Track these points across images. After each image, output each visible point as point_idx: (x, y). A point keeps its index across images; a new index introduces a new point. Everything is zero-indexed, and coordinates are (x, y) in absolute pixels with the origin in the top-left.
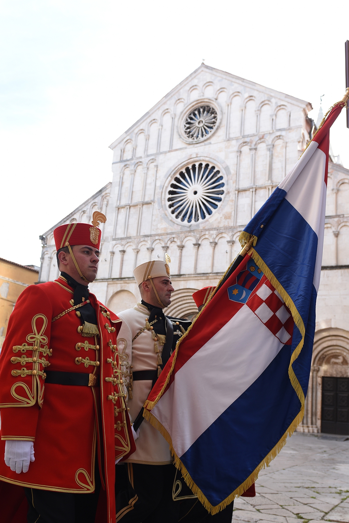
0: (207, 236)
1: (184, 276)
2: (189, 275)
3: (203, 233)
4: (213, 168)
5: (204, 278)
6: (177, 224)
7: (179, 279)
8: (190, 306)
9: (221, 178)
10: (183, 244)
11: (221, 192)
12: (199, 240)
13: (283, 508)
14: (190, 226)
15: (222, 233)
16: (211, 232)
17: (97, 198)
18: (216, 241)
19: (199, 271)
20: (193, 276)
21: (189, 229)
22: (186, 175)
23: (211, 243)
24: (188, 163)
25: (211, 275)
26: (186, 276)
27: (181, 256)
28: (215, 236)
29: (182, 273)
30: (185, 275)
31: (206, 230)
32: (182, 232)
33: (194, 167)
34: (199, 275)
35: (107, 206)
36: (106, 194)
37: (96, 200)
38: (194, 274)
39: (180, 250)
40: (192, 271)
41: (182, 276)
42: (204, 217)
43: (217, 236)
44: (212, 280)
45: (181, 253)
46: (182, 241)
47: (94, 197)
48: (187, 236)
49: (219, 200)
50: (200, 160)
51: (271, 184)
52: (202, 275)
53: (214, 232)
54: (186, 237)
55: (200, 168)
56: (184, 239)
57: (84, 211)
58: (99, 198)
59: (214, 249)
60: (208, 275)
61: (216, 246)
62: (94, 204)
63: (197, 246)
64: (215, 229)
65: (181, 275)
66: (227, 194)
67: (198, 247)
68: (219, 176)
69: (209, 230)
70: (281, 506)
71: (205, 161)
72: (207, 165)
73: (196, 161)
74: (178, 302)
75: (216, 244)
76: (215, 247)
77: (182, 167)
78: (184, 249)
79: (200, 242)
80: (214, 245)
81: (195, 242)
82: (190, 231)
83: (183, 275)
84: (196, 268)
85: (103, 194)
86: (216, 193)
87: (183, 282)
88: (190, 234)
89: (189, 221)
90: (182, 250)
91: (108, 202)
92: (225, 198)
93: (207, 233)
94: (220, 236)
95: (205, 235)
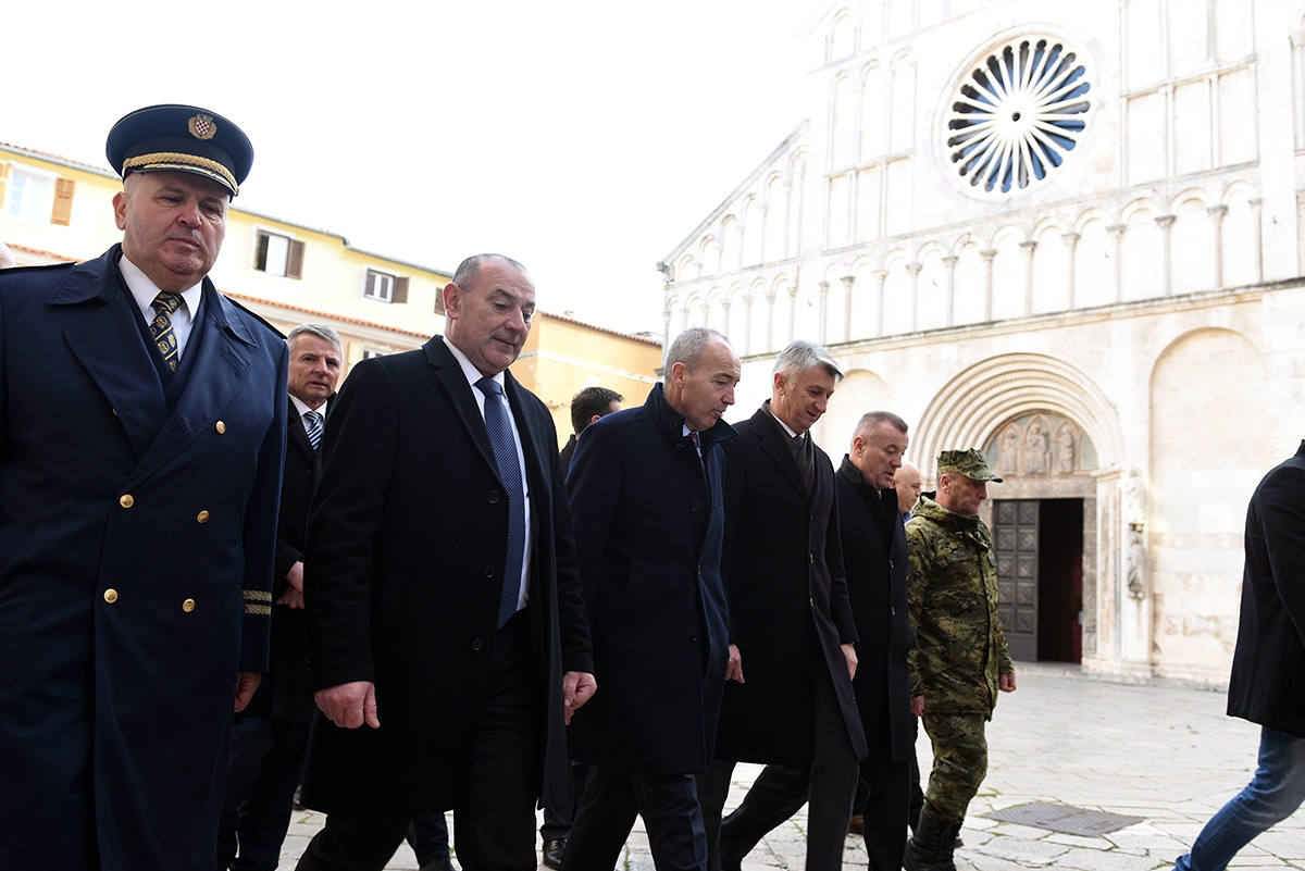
0: (1052, 222)
1: (1002, 324)
2: (1012, 320)
3: (1042, 215)
4: (1058, 48)
5: (1051, 324)
6: (976, 200)
7: (989, 332)
8: (1021, 396)
9: (1080, 70)
10: (994, 246)
11: (1083, 106)
12: (1033, 231)
13: (1290, 865)
14: (1009, 201)
15: (1091, 209)
16: (1064, 209)
17: (778, 160)
18: (1078, 230)
19: (1037, 310)
20: (1023, 321)
21: (1005, 209)
22: (990, 76)
23: (1064, 236)
24: (992, 47)
25: (1068, 315)
26: (1007, 324)
27: (990, 276)
28: (1073, 218)
29: (994, 319)
30: (1003, 321)
31: (1050, 206)
32: (988, 219)
33: (1008, 53)
34: (1039, 319)
35: (802, 177)
36: (799, 148)
37: (776, 166)
38: (1026, 318)
39: (987, 263)
40: (1021, 312)
41: (996, 325)
42: (1042, 174)
43: (1079, 217)
44: (1073, 329)
45: (990, 268)
46: (991, 241)
47: (773, 158)
48: (1003, 227)
49: (1079, 127)
50: (1023, 34)
51: (1217, 68)
52: (1047, 318)
53: (1072, 209)
54: (999, 229)
55: (1025, 52)
56: (995, 234)
57: (751, 195)
58: (784, 158)
59: (1074, 250)
60: (1060, 316)
61: (1079, 242)
62: (773, 176)
63: (1029, 249)
64: (1072, 201)
65: (994, 323)
66: (1097, 109)
67: (1033, 250)
68: (1073, 66)
69: (1057, 204)
70: (1284, 860)
71: (1037, 34)
72: (1042, 44)
73: (1011, 39)
74: (991, 388)
75: (1077, 237)
76: (1075, 245)
77: (978, 59)
78: (996, 258)
79: (1035, 239)
80: (1071, 241)
81: (1023, 240)
82: (1009, 214)
83: (999, 321)
84: (1029, 303)
85: (792, 148)
86: (1070, 109)
87: (999, 339)
88: (1009, 221)
89: (1006, 187)
90: (991, 261)
91: (804, 166)
92: (1093, 119)
93: (1052, 212)
94: (1087, 216)
95: (1047, 218)
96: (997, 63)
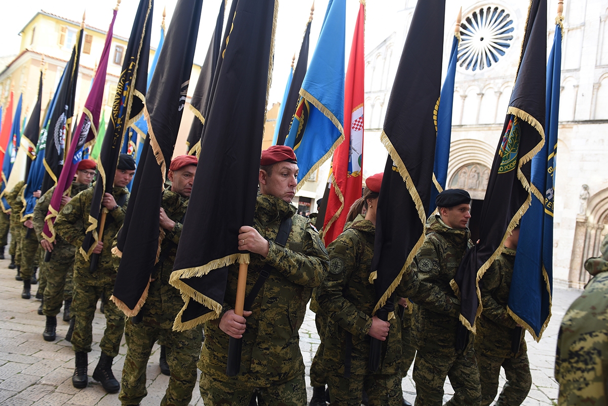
0: (491, 86)
1: (465, 127)
2: (470, 125)
3: (488, 82)
4: (503, 11)
5: (486, 129)
6: (461, 73)
7: (460, 129)
8: (470, 156)
9: (511, 22)
10: (466, 94)
11: (510, 37)
12: (483, 89)
14: (475, 75)
15: (508, 82)
16: (497, 81)
17: (381, 48)
18: (501, 90)
19: (481, 122)
20: (474, 126)
21: (473, 78)
22: (473, 20)
23: (495, 92)
24: (475, 8)
25: (493, 126)
26: (468, 127)
27: (463, 106)
28: (500, 85)
29: (463, 124)
30: (466, 125)
31: (491, 79)
32: (465, 82)
33: (481, 11)
34: (481, 126)
35: (391, 56)
36: (390, 44)
37: (380, 50)
38: (476, 125)
39: (463, 100)
40: (474, 122)
41: (463, 127)
42: (490, 64)
43: (503, 85)
44: (494, 132)
45: (464, 102)
46: (465, 91)
47: (379, 47)
48: (471, 86)
49: (507, 46)
50: (489, 4)
51: (568, 27)
52: (484, 126)
53: (500, 81)
54: (469, 86)
55: (489, 12)
56: (467, 88)
57: (368, 62)
58: (384, 48)
59: (499, 98)
60: (490, 126)
61: (501, 96)
62: (378, 55)
63: (481, 96)
64: (501, 78)
65: (462, 126)
66: (516, 39)
67: (482, 97)
68: (508, 20)
69: (494, 78)
71: (495, 4)
72: (496, 9)
73: (484, 5)
74: (458, 152)
75: (501, 93)
76: (499, 96)
77: (469, 13)
78: (467, 99)
79: (483, 92)
80: (498, 95)
81: (478, 92)
82: (474, 81)
83: (465, 125)
84: (478, 119)
85: (388, 43)
86: (505, 38)
87: (464, 133)
88: (473, 83)
89: (474, 69)
90: (464, 100)
91: (392, 52)
92: (513, 44)
93: (492, 81)
94: (506, 85)
95: (489, 84)
96: (476, 15)
